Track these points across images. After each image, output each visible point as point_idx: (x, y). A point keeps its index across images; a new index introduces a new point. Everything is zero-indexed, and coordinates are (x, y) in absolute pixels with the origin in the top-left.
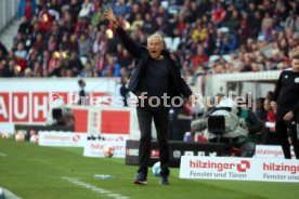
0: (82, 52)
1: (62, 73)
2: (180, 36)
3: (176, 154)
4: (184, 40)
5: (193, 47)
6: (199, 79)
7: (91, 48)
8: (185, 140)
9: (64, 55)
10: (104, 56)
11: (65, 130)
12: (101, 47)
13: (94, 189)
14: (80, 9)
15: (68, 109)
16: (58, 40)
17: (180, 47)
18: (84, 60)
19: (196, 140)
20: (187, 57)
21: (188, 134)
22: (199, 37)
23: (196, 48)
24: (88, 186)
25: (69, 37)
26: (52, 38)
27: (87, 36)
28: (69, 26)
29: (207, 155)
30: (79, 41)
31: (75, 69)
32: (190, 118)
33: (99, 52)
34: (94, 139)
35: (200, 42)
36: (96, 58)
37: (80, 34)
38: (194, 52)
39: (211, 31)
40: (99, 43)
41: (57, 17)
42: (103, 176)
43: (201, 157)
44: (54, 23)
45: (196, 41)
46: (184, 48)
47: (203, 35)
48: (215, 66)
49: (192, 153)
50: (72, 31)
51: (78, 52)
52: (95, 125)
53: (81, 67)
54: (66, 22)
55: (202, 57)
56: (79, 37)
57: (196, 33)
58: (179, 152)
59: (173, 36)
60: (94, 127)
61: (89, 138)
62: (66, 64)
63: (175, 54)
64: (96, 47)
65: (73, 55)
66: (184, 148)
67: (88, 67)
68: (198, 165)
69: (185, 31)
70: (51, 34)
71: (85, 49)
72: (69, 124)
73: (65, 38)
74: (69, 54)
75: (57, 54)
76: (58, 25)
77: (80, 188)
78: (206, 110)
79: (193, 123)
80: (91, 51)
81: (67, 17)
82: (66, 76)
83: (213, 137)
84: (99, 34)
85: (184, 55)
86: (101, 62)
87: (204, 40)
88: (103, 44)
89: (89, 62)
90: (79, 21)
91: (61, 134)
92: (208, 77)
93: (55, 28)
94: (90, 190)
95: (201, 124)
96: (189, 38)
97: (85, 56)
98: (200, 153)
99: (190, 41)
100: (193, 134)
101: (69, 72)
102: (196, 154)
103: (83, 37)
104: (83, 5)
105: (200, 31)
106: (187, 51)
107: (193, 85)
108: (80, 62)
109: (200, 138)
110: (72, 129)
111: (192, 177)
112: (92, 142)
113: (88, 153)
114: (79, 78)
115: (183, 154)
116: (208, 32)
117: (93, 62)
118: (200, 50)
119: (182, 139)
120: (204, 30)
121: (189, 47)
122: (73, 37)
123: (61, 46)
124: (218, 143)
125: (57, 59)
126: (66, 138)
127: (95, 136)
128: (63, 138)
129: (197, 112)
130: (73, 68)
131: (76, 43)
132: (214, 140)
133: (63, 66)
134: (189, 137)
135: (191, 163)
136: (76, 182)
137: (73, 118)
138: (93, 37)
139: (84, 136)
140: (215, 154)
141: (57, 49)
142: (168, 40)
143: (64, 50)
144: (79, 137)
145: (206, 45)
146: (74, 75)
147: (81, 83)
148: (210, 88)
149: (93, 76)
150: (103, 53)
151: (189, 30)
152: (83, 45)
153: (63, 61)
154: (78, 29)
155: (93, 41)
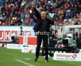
0: (22, 18)
1: (15, 24)
2: (54, 13)
3: (52, 52)
4: (55, 14)
5: (58, 16)
6: (60, 27)
7: (25, 16)
8: (55, 47)
9: (16, 18)
10: (29, 19)
11: (16, 43)
12: (28, 16)
13: (25, 63)
14: (21, 3)
15: (17, 37)
16: (14, 13)
17: (54, 16)
18: (22, 20)
19: (59, 47)
20: (57, 20)
21: (56, 45)
22: (60, 13)
23: (59, 17)
24: (23, 62)
25: (17, 12)
26: (12, 13)
27: (23, 12)
28: (17, 9)
29: (63, 52)
30: (21, 14)
31: (19, 23)
32: (57, 40)
33: (27, 17)
34: (25, 46)
35: (61, 15)
36: (26, 19)
37: (21, 11)
38: (59, 18)
39: (65, 11)
40: (27, 15)
41: (14, 6)
42: (28, 59)
43: (61, 53)
44: (13, 8)
45: (59, 14)
46: (55, 17)
47: (62, 12)
48: (66, 23)
49: (57, 52)
50: (18, 10)
51: (20, 18)
52: (26, 42)
53: (21, 22)
54: (16, 8)
55: (61, 20)
56: (21, 13)
57: (59, 12)
58: (53, 51)
59: (52, 13)
60: (25, 43)
61: (23, 46)
62: (16, 21)
63: (52, 19)
64: (26, 16)
65: (19, 18)
66: (55, 50)
67: (23, 22)
68: (59, 55)
69: (56, 11)
70: (11, 12)
71: (23, 17)
72: (17, 42)
73: (16, 13)
74: (17, 18)
75: (13, 18)
76: (14, 8)
77: (20, 63)
78: (62, 37)
79: (58, 42)
80: (25, 17)
81: (17, 6)
82: (16, 25)
83: (64, 46)
84: (27, 12)
85: (55, 19)
86: (28, 21)
87: (62, 14)
88: (29, 15)
89: (24, 21)
90: (21, 7)
91: (14, 45)
92: (63, 26)
93: (13, 9)
94: (23, 64)
95: (60, 42)
96: (57, 13)
97: (23, 19)
98: (60, 52)
99: (58, 14)
100: (58, 46)
101: (17, 24)
102: (59, 52)
103: (22, 13)
104: (22, 2)
105: (61, 11)
106: (56, 18)
107: (58, 29)
108: (21, 21)
109: (60, 47)
110: (18, 43)
111: (58, 60)
112: (24, 47)
113: (23, 51)
114: (20, 26)
115: (54, 52)
116: (63, 11)
117: (25, 21)
118: (61, 17)
119: (54, 47)
120: (62, 11)
121: (57, 16)
122: (19, 13)
123: (15, 15)
124: (66, 49)
125: (13, 20)
126: (16, 46)
127: (26, 45)
128: (15, 46)
129: (59, 38)
130: (18, 23)
131: (20, 15)
132: (65, 47)
133: (15, 22)
134: (57, 46)
135: (57, 55)
136: (19, 61)
137: (18, 40)
138: (25, 13)
139: (22, 45)
140: (65, 52)
141: (13, 16)
142: (50, 14)
143: (16, 17)
144: (20, 46)
145: (63, 16)
146: (19, 25)
147: (21, 28)
148: (64, 30)
149: (25, 26)
150: (29, 18)
151: (57, 11)
152: (22, 15)
153: (15, 20)
154: (20, 10)
155: (25, 14)
